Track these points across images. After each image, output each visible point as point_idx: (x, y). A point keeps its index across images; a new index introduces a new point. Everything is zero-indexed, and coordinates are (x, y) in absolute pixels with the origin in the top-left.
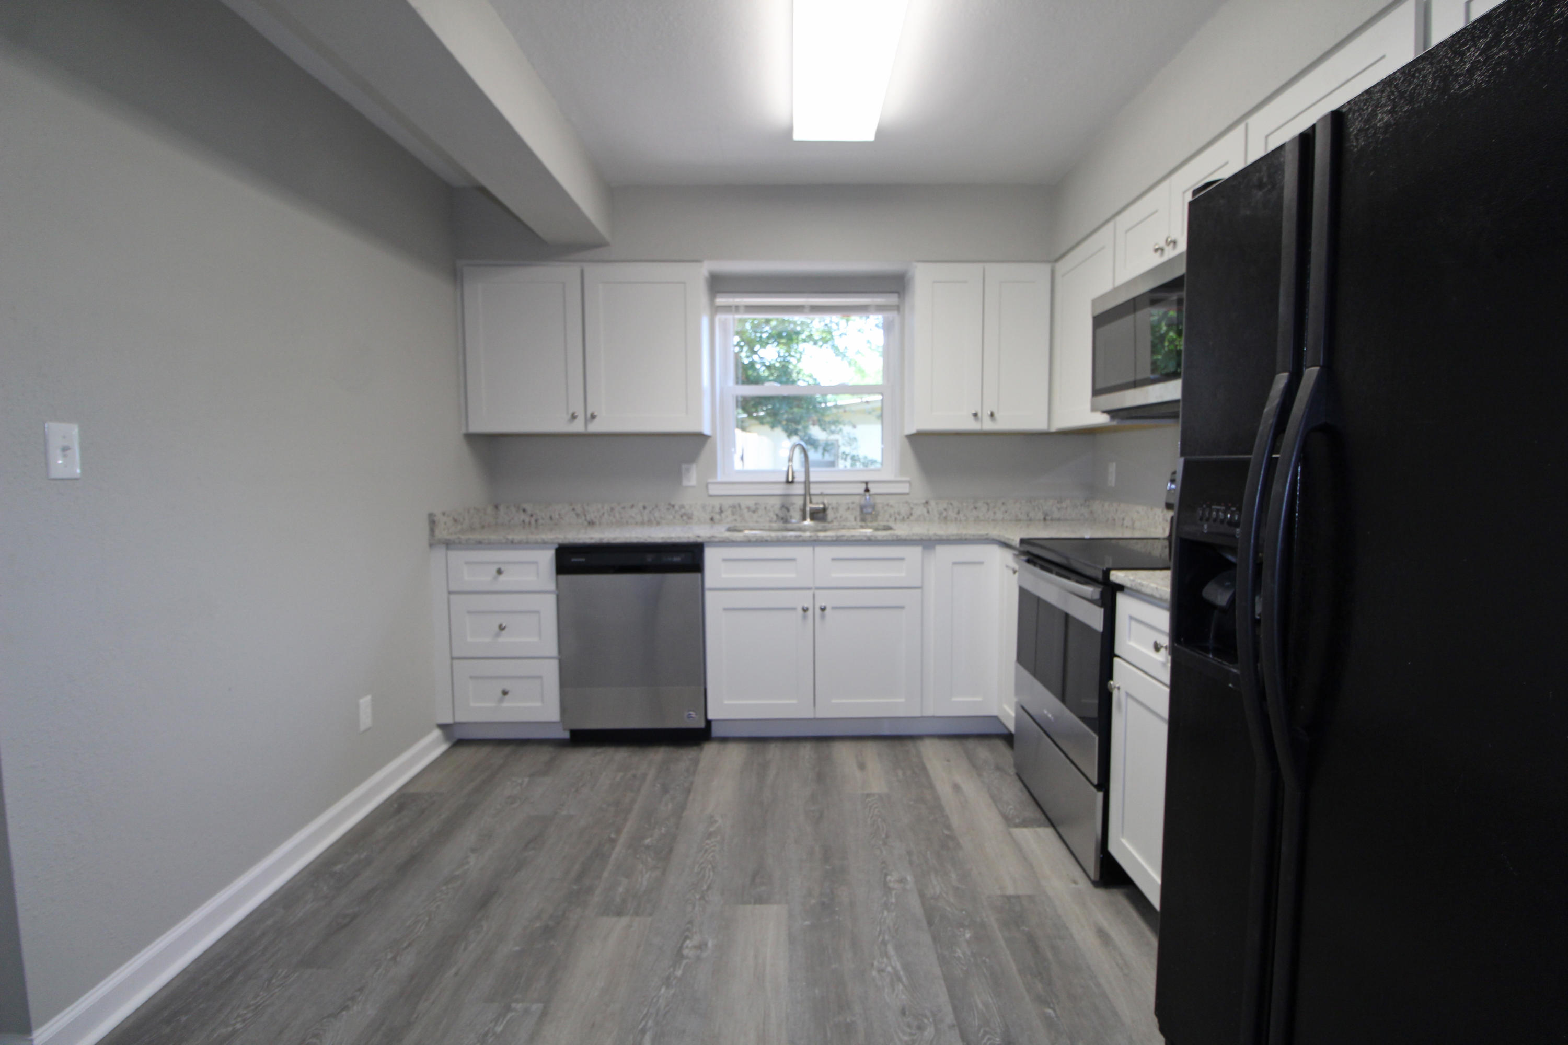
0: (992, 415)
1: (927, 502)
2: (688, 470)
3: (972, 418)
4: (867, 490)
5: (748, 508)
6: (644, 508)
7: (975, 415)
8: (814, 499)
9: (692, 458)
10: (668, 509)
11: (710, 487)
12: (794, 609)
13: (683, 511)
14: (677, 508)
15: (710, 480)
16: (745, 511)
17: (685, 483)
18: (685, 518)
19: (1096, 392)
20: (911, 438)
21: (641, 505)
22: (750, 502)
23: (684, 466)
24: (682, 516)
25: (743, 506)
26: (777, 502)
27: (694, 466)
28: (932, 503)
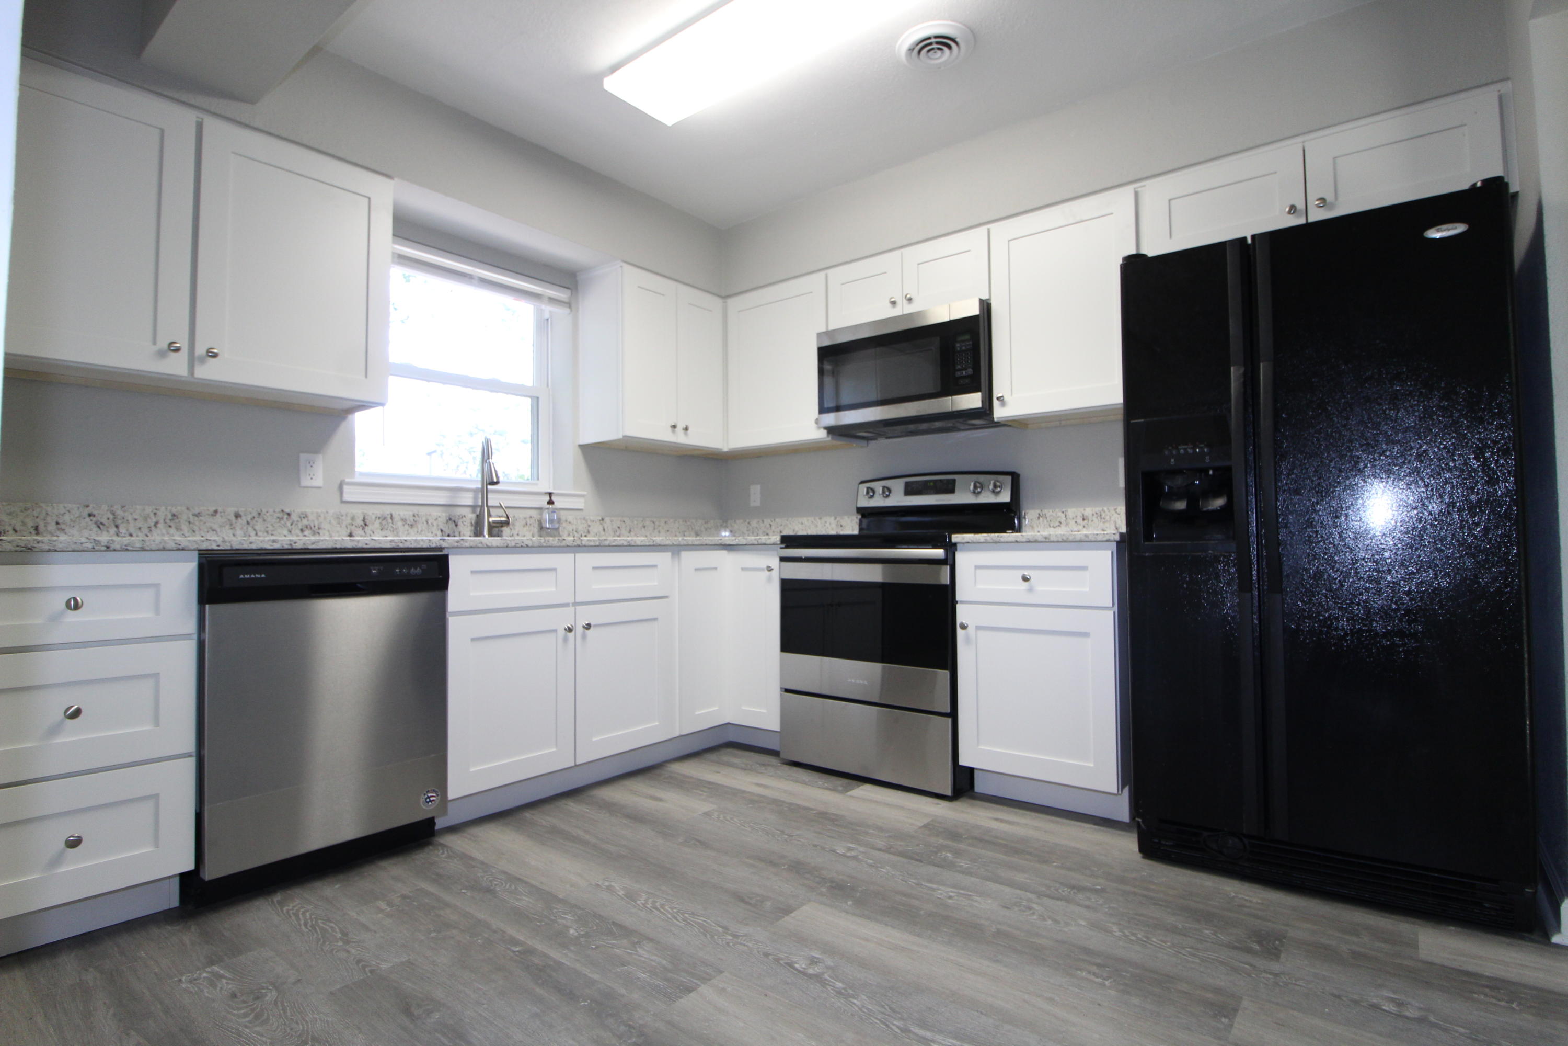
0: (686, 429)
1: (603, 519)
2: (311, 464)
3: (670, 429)
4: (551, 502)
5: (404, 520)
6: (237, 516)
7: (674, 427)
8: (492, 511)
9: (317, 445)
10: (280, 519)
11: (346, 489)
12: (555, 631)
13: (305, 522)
14: (294, 517)
15: (347, 480)
16: (400, 523)
17: (305, 482)
18: (307, 533)
19: (823, 410)
20: (585, 448)
21: (231, 510)
22: (407, 513)
23: (303, 457)
24: (302, 530)
25: (396, 518)
26: (442, 514)
27: (321, 456)
28: (607, 520)
